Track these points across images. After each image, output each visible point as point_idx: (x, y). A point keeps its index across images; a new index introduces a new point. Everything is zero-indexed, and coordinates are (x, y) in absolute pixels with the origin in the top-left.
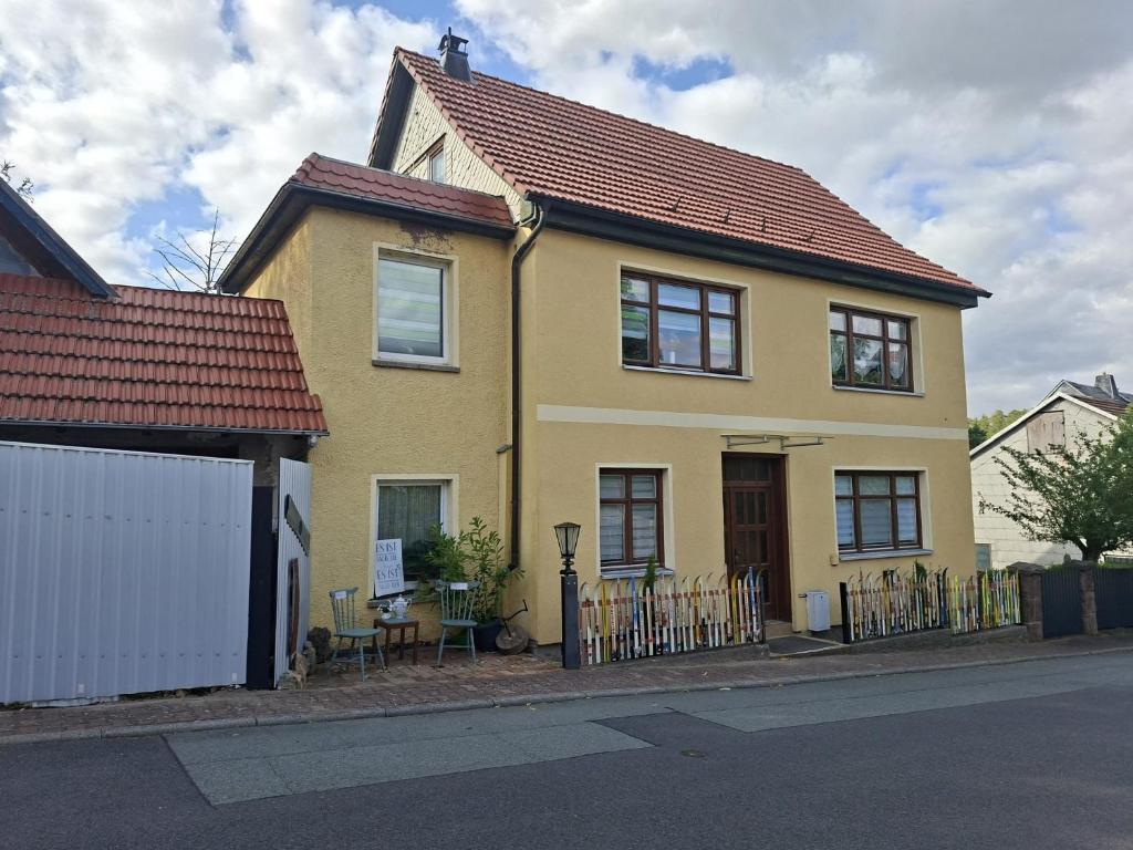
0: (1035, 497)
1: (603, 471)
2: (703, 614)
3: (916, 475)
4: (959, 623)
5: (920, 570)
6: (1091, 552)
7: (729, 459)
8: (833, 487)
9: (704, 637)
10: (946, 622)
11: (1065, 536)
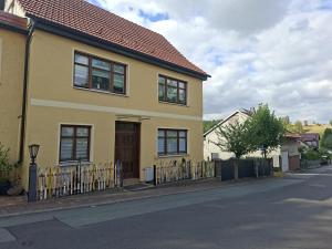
0: (224, 138)
1: (62, 126)
2: (96, 178)
3: (186, 131)
4: (194, 177)
5: (184, 160)
6: (238, 154)
7: (118, 123)
8: (157, 134)
9: (96, 186)
10: (190, 177)
11: (231, 150)
